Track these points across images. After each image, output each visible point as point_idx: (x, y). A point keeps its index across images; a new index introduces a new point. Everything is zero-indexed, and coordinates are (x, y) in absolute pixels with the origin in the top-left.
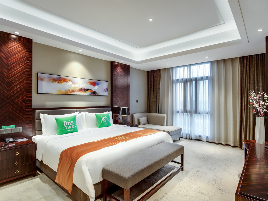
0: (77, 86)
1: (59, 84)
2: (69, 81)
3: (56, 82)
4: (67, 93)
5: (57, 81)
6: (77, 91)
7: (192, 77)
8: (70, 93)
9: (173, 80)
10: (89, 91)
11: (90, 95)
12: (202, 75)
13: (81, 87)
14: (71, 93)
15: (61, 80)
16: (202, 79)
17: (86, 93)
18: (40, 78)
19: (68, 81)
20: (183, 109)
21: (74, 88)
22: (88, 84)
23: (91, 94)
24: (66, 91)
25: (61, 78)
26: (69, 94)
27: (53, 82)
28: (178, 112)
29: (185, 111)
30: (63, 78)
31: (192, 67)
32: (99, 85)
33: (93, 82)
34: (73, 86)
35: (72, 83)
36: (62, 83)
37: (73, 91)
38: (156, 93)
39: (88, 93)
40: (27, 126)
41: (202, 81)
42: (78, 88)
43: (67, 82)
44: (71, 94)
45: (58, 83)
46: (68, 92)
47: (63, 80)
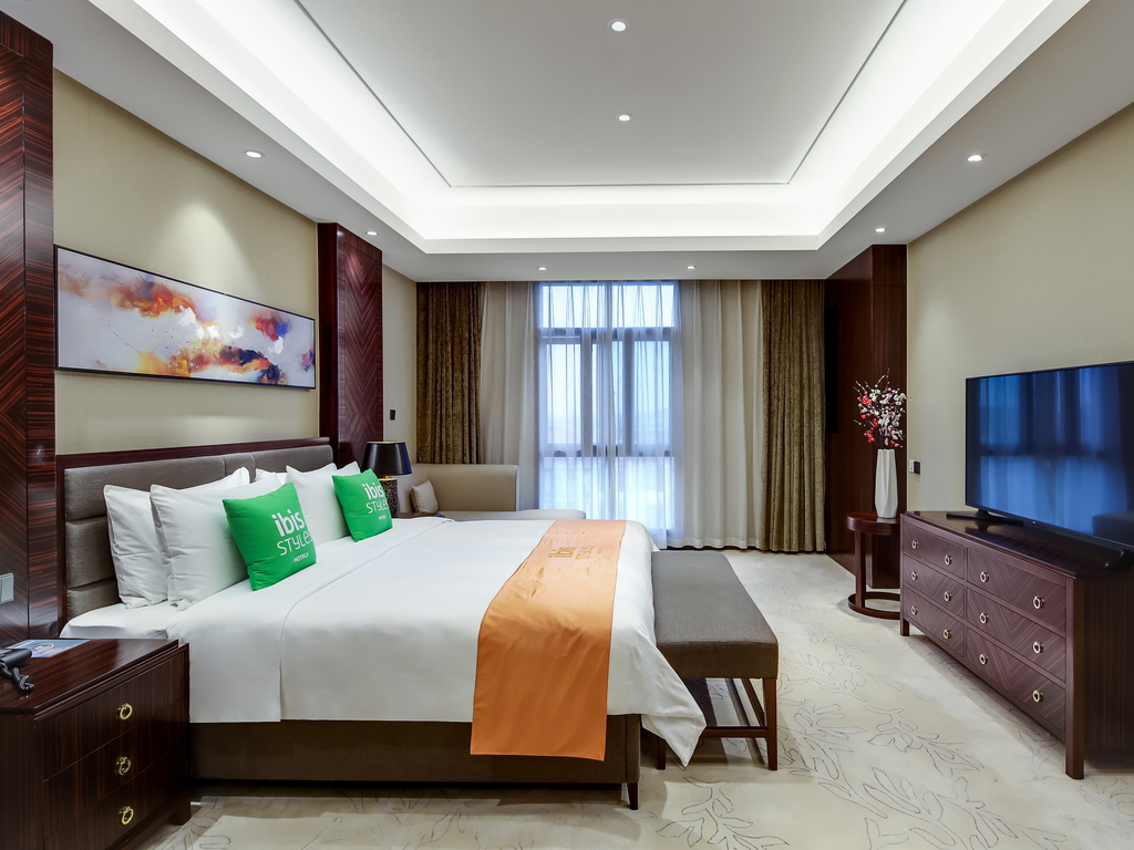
0: (213, 332)
1: (149, 322)
2: (188, 305)
3: (137, 310)
4: (178, 371)
5: (140, 300)
6: (213, 359)
7: (615, 325)
8: (190, 370)
9: (537, 332)
10: (255, 363)
11: (258, 384)
12: (650, 323)
13: (227, 342)
14: (196, 370)
15: (153, 299)
16: (649, 334)
17: (245, 370)
18: (67, 276)
19: (181, 307)
20: (579, 442)
21: (205, 343)
22: (253, 326)
23: (262, 377)
24: (174, 358)
25: (155, 289)
26: (186, 374)
27: (122, 306)
28: (559, 454)
29: (588, 450)
30: (163, 286)
31: (615, 288)
32: (287, 335)
33: (269, 317)
34: (200, 333)
35: (197, 317)
36: (157, 313)
37: (201, 361)
38: (466, 379)
39: (251, 372)
40: (34, 565)
41: (650, 345)
42: (217, 349)
43: (178, 310)
44: (193, 375)
45: (145, 310)
46: (180, 366)
47: (160, 300)
